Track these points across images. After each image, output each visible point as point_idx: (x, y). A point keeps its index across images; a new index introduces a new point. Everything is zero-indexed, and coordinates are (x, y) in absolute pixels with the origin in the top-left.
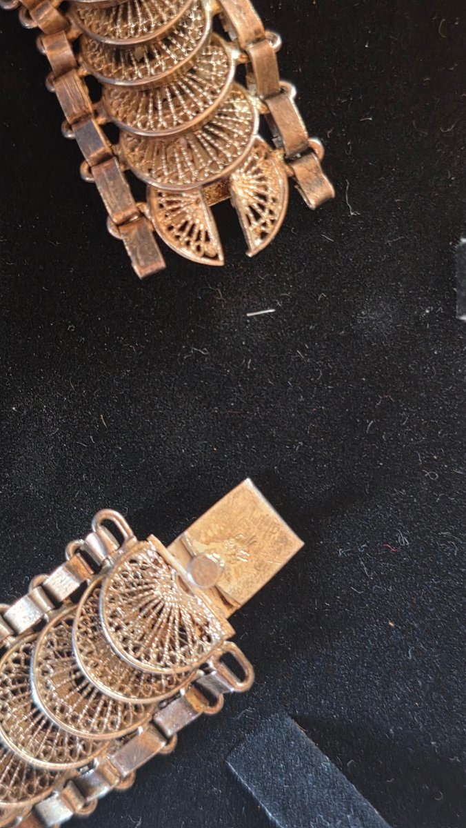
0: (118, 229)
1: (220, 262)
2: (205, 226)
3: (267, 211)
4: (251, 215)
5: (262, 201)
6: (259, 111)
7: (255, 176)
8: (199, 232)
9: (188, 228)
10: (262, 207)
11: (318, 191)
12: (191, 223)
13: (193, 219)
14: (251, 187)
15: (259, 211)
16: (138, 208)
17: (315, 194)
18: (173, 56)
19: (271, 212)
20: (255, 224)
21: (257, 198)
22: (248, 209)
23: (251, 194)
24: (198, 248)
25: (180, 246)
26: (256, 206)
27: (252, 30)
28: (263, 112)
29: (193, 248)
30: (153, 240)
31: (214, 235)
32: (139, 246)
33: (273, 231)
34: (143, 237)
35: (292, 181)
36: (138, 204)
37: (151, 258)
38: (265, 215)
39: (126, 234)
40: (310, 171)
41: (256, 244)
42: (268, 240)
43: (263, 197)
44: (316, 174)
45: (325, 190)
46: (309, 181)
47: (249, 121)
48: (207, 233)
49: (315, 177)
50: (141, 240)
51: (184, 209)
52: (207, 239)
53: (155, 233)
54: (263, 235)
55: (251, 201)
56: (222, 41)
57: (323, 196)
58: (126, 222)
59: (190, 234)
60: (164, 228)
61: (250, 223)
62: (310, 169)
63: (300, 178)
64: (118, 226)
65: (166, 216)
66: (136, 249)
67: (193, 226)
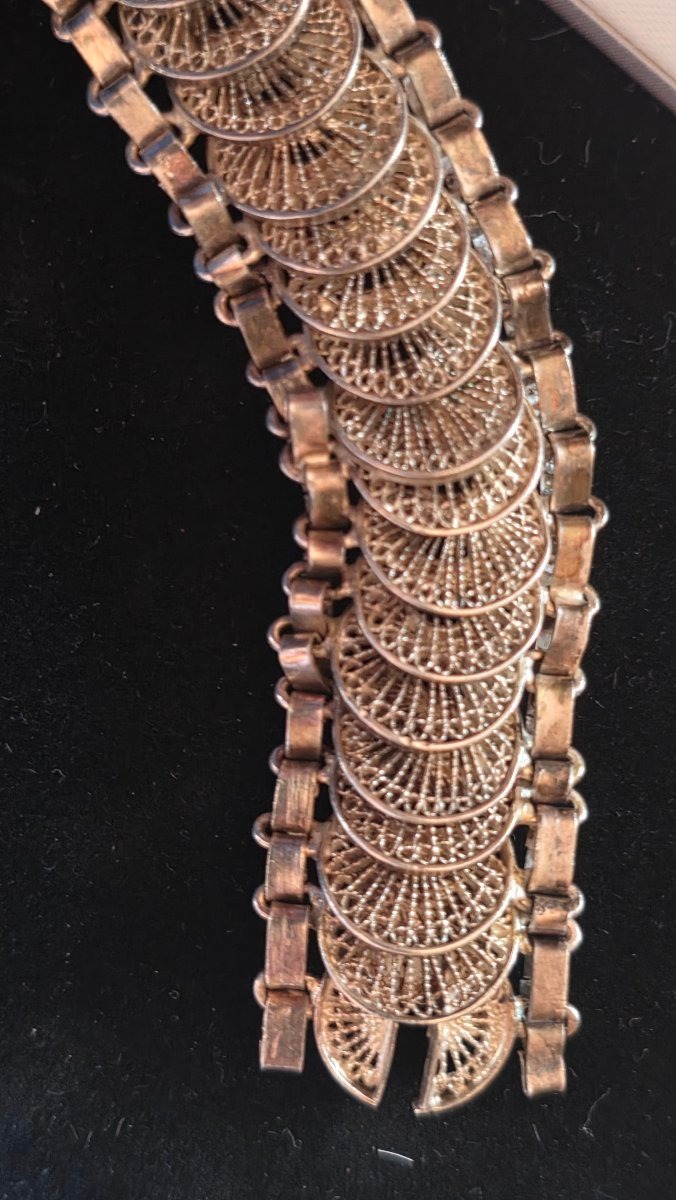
0: (267, 996)
1: (374, 1101)
2: (379, 1048)
3: (466, 1068)
4: (444, 1064)
5: (467, 1053)
6: (520, 950)
7: (475, 1020)
8: (368, 1051)
9: (355, 1040)
10: (463, 1059)
11: (544, 1077)
12: (363, 1036)
13: (369, 1033)
14: (463, 1031)
15: (458, 1062)
16: (306, 982)
17: (538, 1079)
18: (436, 850)
19: (472, 1071)
20: (444, 1076)
21: (462, 1047)
22: (444, 1055)
23: (459, 1039)
24: (355, 1069)
25: (333, 1055)
26: (456, 1055)
27: (555, 877)
28: (524, 953)
29: (350, 1065)
30: (303, 1034)
31: (385, 1064)
32: (281, 1032)
33: (463, 1096)
34: (291, 1023)
35: (519, 1045)
36: (309, 978)
37: (289, 1055)
38: (462, 1071)
39: (273, 1008)
40: (547, 1045)
41: (432, 1103)
42: (450, 1105)
43: (472, 1049)
44: (553, 1053)
45: (555, 1080)
46: (540, 1058)
47: (498, 963)
48: (376, 1055)
49: (550, 1056)
50: (289, 1026)
51: (363, 1015)
52: (374, 1063)
53: (310, 1023)
54: (446, 1094)
55: (453, 1047)
56: (512, 862)
57: (548, 1086)
58: (282, 991)
59: (353, 1049)
60: (325, 1022)
61: (438, 1072)
62: (549, 1042)
63: (530, 1049)
64: (268, 990)
65: (336, 1011)
66: (276, 1033)
67: (366, 1040)
